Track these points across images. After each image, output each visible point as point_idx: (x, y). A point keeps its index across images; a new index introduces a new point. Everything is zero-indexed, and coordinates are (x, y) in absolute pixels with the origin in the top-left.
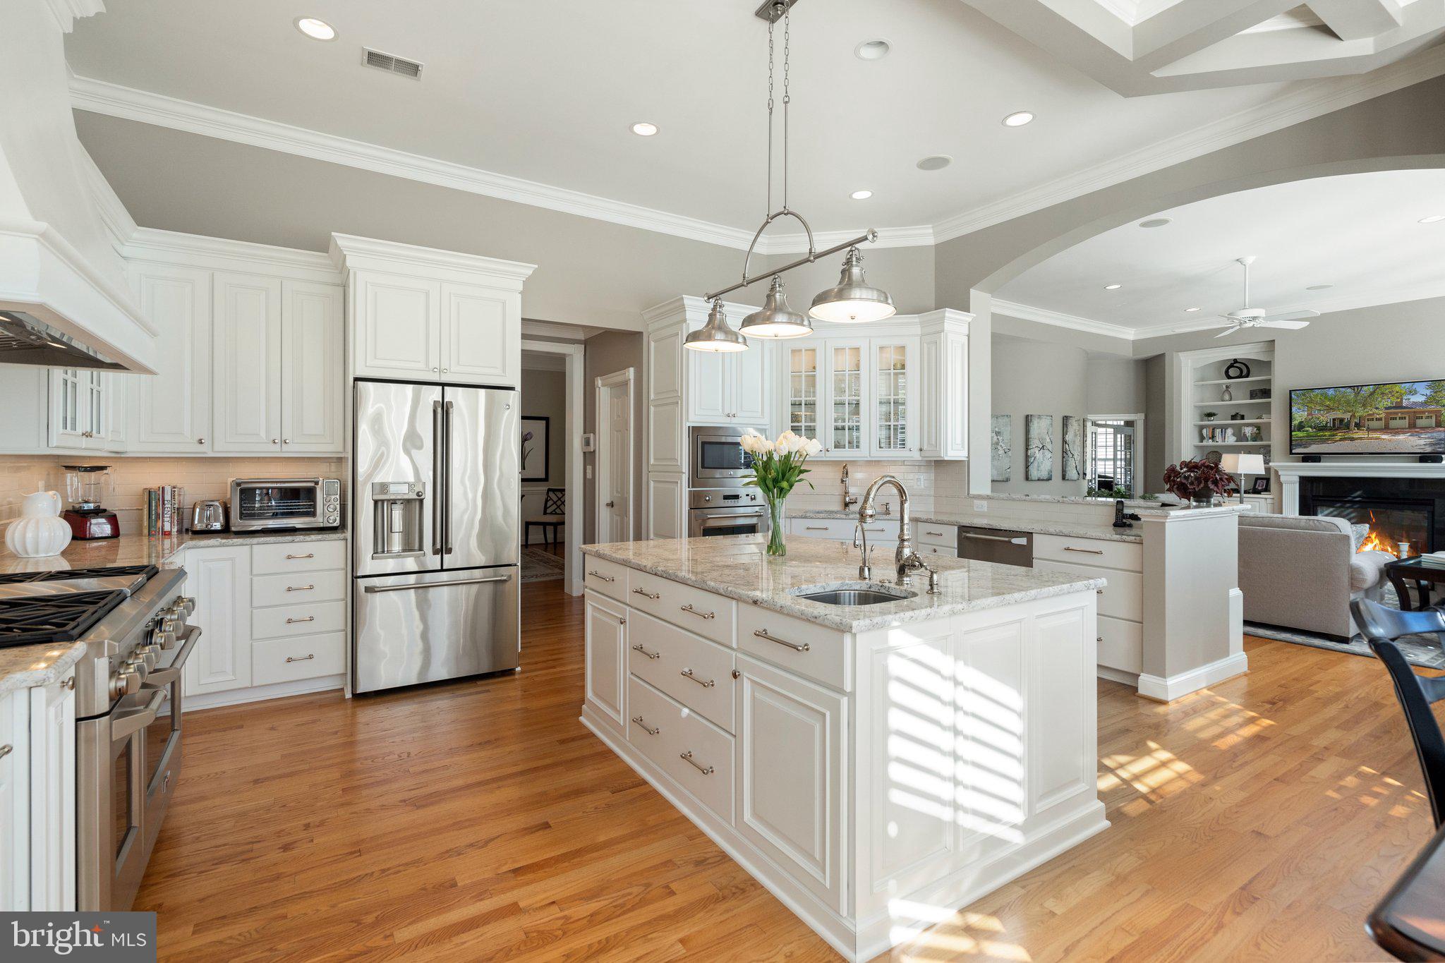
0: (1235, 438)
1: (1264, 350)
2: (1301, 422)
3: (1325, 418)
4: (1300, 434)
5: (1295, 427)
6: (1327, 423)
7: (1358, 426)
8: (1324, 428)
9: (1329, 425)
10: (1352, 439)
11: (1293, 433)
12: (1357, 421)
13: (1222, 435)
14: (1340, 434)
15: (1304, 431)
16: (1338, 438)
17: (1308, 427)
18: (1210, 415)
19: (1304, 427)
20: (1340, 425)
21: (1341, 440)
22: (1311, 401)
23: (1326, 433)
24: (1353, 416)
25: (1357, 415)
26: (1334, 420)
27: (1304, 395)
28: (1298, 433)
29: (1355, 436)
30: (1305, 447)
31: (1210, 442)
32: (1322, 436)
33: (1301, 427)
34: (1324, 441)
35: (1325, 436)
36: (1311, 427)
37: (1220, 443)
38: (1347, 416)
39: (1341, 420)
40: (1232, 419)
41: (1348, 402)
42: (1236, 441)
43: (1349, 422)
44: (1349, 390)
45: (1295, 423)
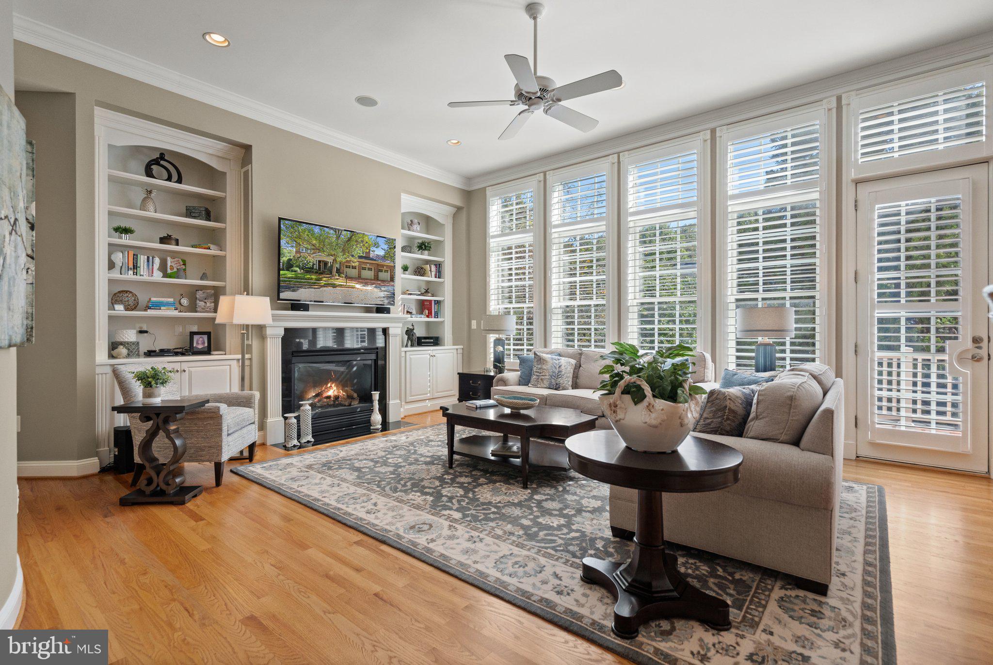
0: (161, 274)
1: (220, 154)
2: (290, 260)
3: (312, 259)
4: (289, 274)
5: (283, 265)
6: (314, 264)
7: (339, 271)
8: (309, 270)
9: (315, 268)
10: (334, 286)
11: (282, 272)
12: (338, 266)
13: (148, 265)
14: (324, 279)
15: (292, 271)
16: (323, 283)
17: (297, 266)
18: (127, 231)
19: (292, 266)
20: (323, 269)
21: (326, 285)
22: (299, 237)
23: (313, 277)
24: (335, 260)
25: (338, 259)
26: (320, 262)
27: (293, 227)
28: (286, 272)
29: (337, 282)
30: (294, 291)
31: (130, 275)
32: (309, 279)
33: (289, 266)
34: (311, 285)
35: (312, 279)
36: (298, 266)
37: (146, 278)
38: (330, 260)
39: (326, 263)
40: (161, 243)
41: (330, 244)
42: (162, 277)
43: (332, 266)
44: (332, 232)
45: (284, 259)
